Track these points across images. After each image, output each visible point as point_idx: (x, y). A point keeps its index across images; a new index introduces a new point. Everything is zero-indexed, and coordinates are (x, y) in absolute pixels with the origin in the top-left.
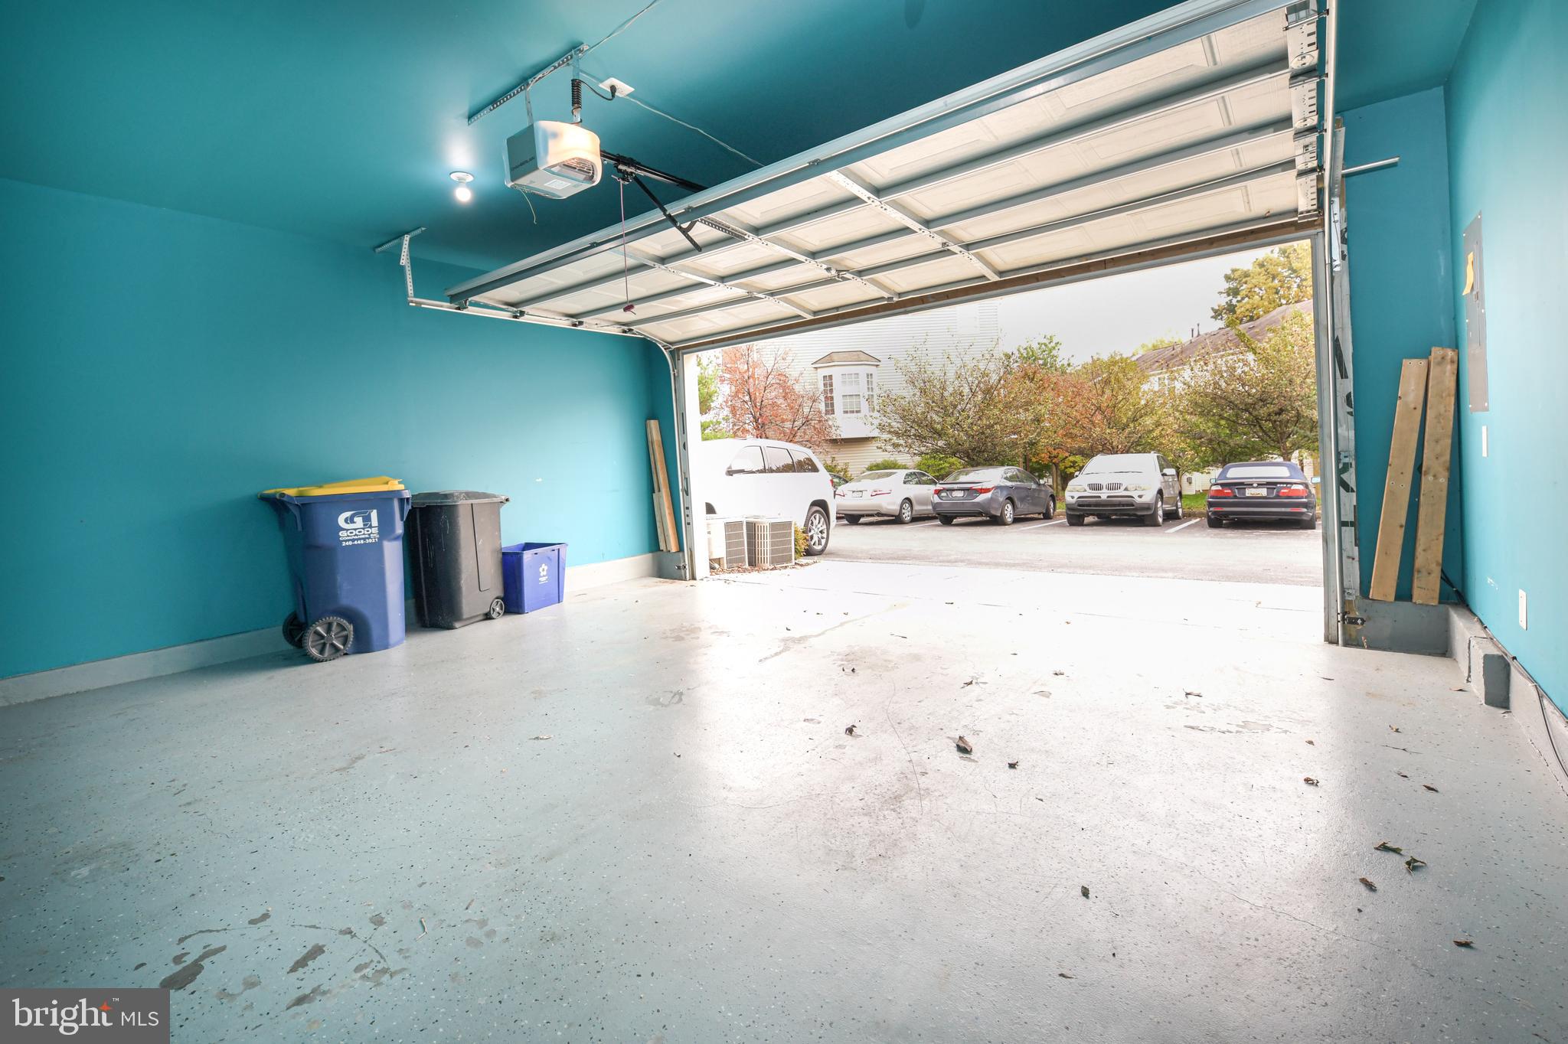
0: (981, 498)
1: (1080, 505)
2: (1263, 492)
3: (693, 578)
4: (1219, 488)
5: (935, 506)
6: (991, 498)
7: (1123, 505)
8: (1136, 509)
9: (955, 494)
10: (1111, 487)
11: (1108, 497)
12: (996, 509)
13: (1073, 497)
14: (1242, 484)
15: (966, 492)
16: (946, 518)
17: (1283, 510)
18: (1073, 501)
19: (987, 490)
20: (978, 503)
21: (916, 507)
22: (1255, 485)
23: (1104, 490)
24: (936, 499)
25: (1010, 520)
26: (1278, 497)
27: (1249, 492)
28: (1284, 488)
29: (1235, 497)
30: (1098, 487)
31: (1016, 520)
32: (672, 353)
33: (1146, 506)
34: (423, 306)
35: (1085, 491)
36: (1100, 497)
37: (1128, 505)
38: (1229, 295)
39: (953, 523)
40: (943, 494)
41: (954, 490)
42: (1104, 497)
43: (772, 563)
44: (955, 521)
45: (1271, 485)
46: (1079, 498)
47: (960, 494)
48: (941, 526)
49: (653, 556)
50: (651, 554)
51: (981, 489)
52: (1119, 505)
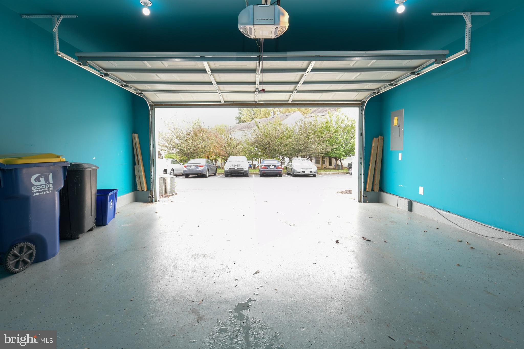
0: (201, 169)
1: (229, 171)
2: (273, 167)
3: (156, 201)
4: (264, 166)
5: (184, 171)
6: (204, 169)
7: (241, 171)
8: (244, 172)
9: (192, 167)
10: (238, 166)
11: (237, 168)
12: (205, 172)
13: (227, 169)
14: (269, 165)
15: (196, 167)
16: (187, 175)
17: (277, 172)
18: (227, 170)
19: (202, 166)
20: (200, 170)
21: (175, 172)
22: (272, 166)
23: (236, 167)
24: (185, 169)
25: (208, 176)
26: (276, 169)
27: (271, 167)
28: (277, 166)
29: (267, 169)
30: (234, 166)
31: (209, 176)
32: (151, 106)
33: (246, 171)
34: (64, 58)
35: (231, 167)
36: (235, 169)
37: (242, 171)
38: (239, 114)
39: (189, 177)
40: (187, 167)
41: (191, 166)
42: (236, 169)
43: (170, 193)
44: (189, 176)
45: (275, 165)
46: (229, 169)
47: (194, 167)
48: (185, 178)
49: (134, 193)
50: (133, 192)
51: (201, 166)
52: (239, 171)
